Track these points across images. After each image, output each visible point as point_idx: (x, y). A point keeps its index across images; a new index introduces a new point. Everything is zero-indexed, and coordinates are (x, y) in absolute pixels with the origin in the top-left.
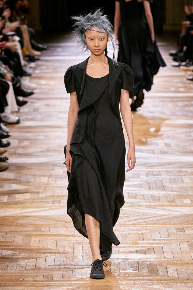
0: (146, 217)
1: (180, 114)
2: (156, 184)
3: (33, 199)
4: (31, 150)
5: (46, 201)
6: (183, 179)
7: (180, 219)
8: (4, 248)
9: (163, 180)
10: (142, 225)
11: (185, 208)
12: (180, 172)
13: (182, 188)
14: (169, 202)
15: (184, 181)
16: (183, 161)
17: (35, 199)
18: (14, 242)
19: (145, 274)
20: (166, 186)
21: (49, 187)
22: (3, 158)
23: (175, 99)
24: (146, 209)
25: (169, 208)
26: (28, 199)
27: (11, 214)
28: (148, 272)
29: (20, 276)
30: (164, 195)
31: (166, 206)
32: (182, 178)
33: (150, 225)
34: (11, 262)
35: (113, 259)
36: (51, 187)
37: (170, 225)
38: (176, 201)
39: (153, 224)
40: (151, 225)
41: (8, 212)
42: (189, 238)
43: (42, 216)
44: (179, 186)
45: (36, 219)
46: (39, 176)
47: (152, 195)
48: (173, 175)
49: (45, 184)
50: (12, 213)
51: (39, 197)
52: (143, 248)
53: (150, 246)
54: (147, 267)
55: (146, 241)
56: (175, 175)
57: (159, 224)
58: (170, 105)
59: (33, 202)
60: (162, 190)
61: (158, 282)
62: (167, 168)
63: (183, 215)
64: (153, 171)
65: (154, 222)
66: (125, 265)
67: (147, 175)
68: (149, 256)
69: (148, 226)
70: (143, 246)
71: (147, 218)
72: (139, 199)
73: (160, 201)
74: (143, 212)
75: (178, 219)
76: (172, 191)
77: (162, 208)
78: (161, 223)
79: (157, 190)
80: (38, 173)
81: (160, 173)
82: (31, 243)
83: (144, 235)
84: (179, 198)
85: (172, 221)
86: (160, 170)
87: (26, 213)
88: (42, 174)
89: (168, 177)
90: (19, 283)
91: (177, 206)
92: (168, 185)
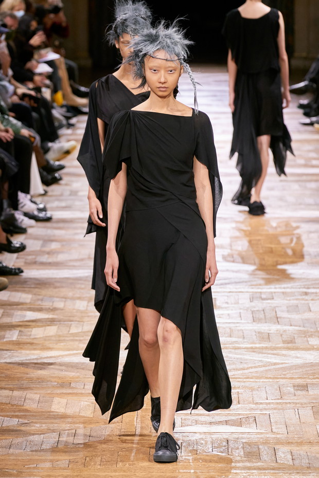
0: (246, 366)
1: (311, 201)
2: (264, 313)
3: (60, 336)
4: (61, 258)
5: (82, 338)
6: (310, 305)
7: (301, 370)
8: (8, 414)
9: (277, 307)
10: (238, 380)
11: (311, 352)
12: (306, 294)
13: (307, 320)
14: (284, 342)
15: (312, 309)
16: (311, 277)
17: (63, 337)
18: (25, 404)
19: (239, 458)
20: (280, 318)
21: (88, 316)
22: (15, 269)
23: (304, 178)
24: (246, 353)
25: (284, 352)
26: (52, 336)
27: (22, 359)
28: (243, 455)
29: (31, 459)
30: (277, 331)
31: (280, 348)
32: (308, 304)
33: (252, 380)
34: (17, 437)
35: (186, 434)
36: (91, 316)
37: (284, 380)
38: (296, 341)
39: (257, 378)
40: (254, 380)
41: (18, 356)
42: (314, 401)
43: (73, 363)
44: (303, 317)
45: (63, 368)
46: (73, 299)
47: (257, 331)
48: (294, 300)
49: (82, 312)
50: (25, 359)
51: (70, 332)
52: (237, 417)
53: (249, 413)
54: (243, 448)
55: (243, 406)
56: (297, 299)
57: (267, 378)
58: (296, 186)
59: (60, 341)
60: (275, 323)
61: (259, 471)
62: (284, 288)
63: (307, 364)
64: (261, 293)
65: (258, 375)
66: (206, 443)
67: (250, 299)
68: (247, 430)
69: (248, 381)
70: (237, 413)
71: (248, 368)
72: (235, 337)
73: (270, 341)
74: (241, 359)
75: (297, 371)
76: (291, 325)
77: (272, 352)
78: (269, 376)
79: (266, 322)
80: (70, 294)
81: (273, 296)
82: (53, 407)
83: (240, 395)
84: (302, 337)
85: (288, 373)
86: (273, 290)
87: (47, 357)
88: (78, 295)
89: (286, 302)
90: (28, 471)
91: (297, 349)
92: (285, 315)
